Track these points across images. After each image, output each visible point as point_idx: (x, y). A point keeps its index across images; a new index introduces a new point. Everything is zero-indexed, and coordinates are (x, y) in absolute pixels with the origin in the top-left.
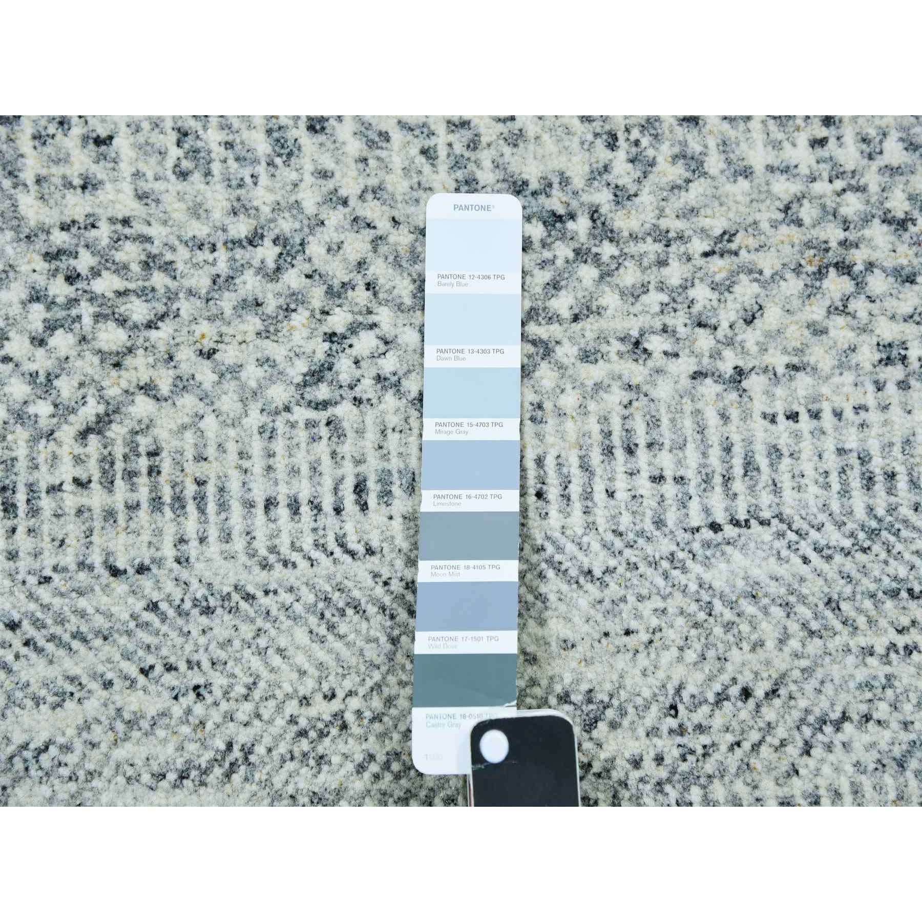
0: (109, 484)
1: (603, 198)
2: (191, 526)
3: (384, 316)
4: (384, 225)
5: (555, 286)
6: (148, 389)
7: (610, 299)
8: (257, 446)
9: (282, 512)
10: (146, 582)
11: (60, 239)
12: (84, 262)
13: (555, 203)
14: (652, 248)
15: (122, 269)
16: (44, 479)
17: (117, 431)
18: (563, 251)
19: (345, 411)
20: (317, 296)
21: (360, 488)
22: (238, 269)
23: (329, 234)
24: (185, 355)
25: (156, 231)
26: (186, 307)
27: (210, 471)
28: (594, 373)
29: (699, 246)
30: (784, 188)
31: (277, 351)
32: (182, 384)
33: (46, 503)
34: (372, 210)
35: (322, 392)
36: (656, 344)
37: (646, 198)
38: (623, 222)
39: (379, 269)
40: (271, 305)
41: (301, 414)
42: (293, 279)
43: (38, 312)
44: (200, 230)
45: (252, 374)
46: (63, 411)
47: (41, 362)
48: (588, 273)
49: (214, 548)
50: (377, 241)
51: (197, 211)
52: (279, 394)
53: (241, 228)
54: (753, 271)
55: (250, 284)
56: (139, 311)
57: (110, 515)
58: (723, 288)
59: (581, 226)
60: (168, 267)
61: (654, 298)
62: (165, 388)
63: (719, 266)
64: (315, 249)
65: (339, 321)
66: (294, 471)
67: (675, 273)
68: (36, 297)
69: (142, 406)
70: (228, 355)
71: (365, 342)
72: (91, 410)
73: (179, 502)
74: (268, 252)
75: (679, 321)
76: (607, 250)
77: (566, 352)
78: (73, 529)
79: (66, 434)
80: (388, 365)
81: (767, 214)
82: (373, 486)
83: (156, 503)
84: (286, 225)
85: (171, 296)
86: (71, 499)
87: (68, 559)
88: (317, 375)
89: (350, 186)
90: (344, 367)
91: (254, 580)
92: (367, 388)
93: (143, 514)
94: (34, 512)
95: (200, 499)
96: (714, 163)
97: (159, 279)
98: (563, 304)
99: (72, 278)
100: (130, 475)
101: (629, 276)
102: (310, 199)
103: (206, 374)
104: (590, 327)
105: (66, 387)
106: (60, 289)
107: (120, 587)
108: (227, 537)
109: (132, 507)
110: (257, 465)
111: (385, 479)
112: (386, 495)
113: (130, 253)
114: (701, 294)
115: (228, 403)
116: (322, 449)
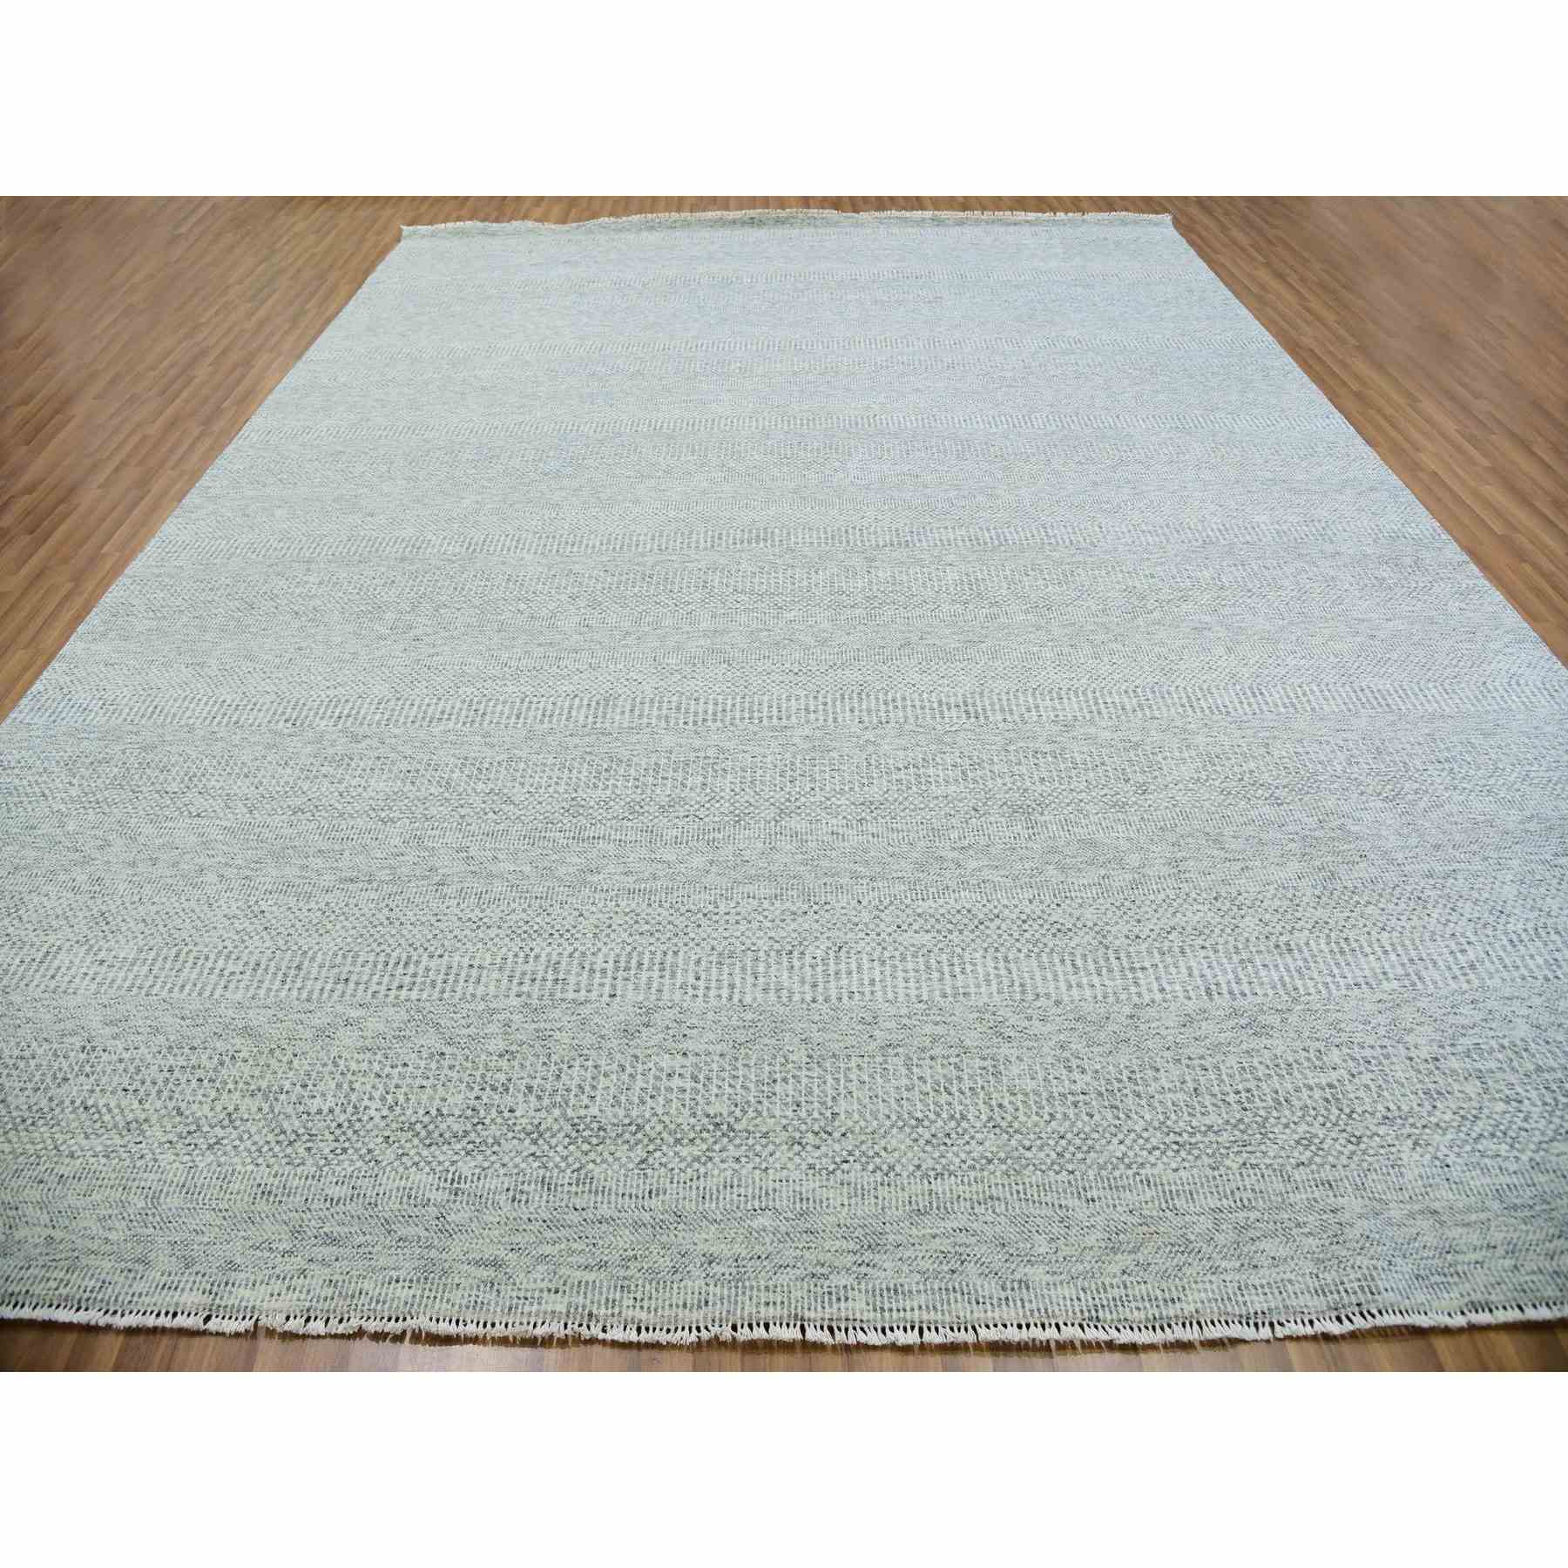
0: (578, 1185)
1: (732, 1120)
2: (599, 1199)
3: (664, 1148)
4: (668, 1122)
5: (715, 1142)
6: (593, 1161)
7: (731, 1147)
8: (622, 1179)
9: (627, 1197)
10: (584, 1213)
11: (576, 1121)
12: (582, 1127)
13: (718, 1120)
14: (746, 1135)
15: (592, 1130)
16: (560, 1182)
17: (583, 1172)
18: (719, 1133)
19: (649, 1171)
20: (646, 1141)
21: (650, 1192)
22: (624, 1132)
23: (652, 1124)
24: (606, 1154)
25: (603, 1120)
26: (608, 1141)
27: (608, 1184)
28: (725, 1166)
29: (758, 1135)
30: (784, 1122)
31: (632, 1155)
32: (604, 1161)
33: (559, 1189)
34: (665, 1118)
35: (644, 1166)
36: (743, 1160)
37: (744, 1121)
38: (737, 1127)
39: (665, 1135)
40: (632, 1142)
41: (636, 1171)
42: (639, 1136)
43: (567, 1140)
44: (616, 1121)
45: (624, 1160)
46: (569, 1165)
47: (565, 1153)
48: (725, 1140)
49: (605, 1206)
50: (665, 1127)
51: (615, 1116)
52: (631, 1166)
53: (627, 1121)
54: (774, 1143)
55: (627, 1136)
56: (594, 1141)
57: (577, 1193)
58: (764, 1146)
59: (725, 1127)
60: (605, 1130)
61: (744, 1148)
62: (598, 1161)
63: (764, 1141)
64: (647, 1127)
65: (651, 1148)
66: (632, 1186)
67: (751, 1142)
68: (567, 1136)
69: (591, 1166)
70: (618, 1154)
71: (658, 1154)
72: (577, 1165)
73: (597, 1191)
74: (634, 1128)
75: (751, 1154)
76: (732, 1134)
77: (717, 1160)
78: (566, 1197)
79: (568, 1171)
80: (664, 1160)
81: (778, 1129)
82: (654, 1192)
83: (590, 1191)
84: (640, 1121)
85: (604, 1138)
86: (566, 1188)
87: (563, 1204)
88: (643, 1162)
89: (660, 1112)
90: (651, 1160)
91: (616, 1215)
92: (656, 1166)
93: (586, 1195)
94: (556, 1190)
95: (603, 1192)
96: (765, 1113)
97: (602, 1133)
98: (717, 1147)
99: (578, 1131)
100: (584, 1183)
101: (738, 1141)
102: (647, 1115)
103: (611, 1159)
104: (724, 1154)
105: (570, 1160)
106: (574, 1134)
107: (576, 1213)
108: (609, 1203)
109: (583, 1192)
110: (621, 1184)
111: (658, 1190)
112: (657, 1195)
113: (595, 1125)
114: (758, 1148)
115: (616, 1167)
116: (641, 1181)
